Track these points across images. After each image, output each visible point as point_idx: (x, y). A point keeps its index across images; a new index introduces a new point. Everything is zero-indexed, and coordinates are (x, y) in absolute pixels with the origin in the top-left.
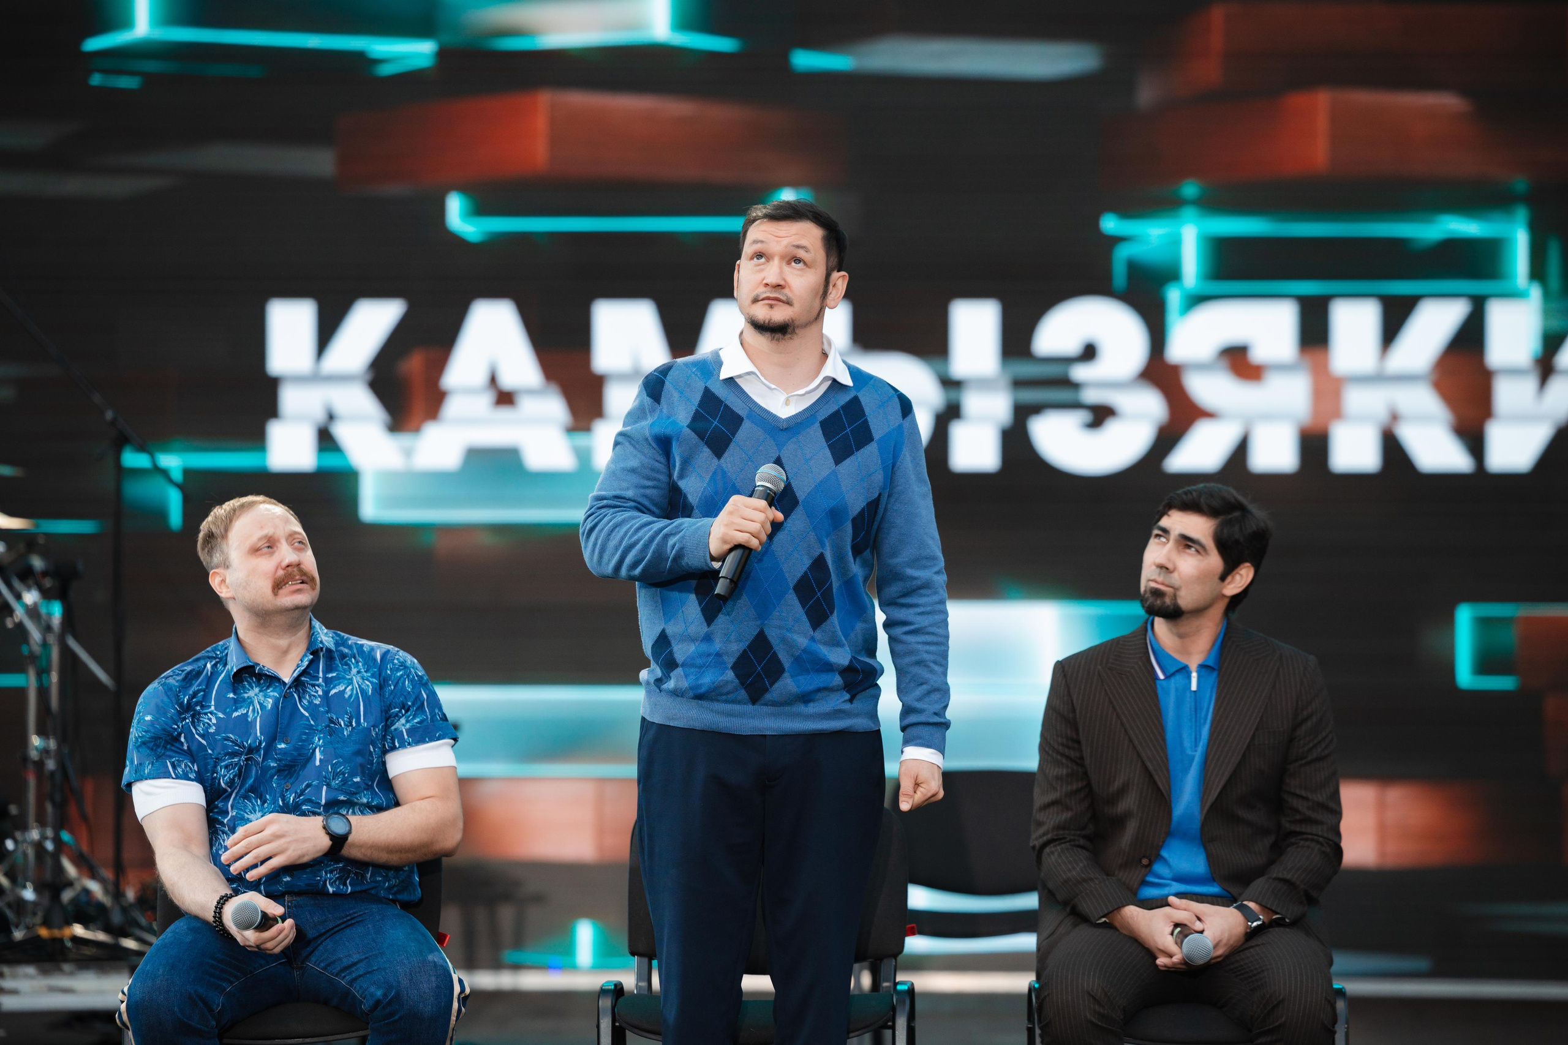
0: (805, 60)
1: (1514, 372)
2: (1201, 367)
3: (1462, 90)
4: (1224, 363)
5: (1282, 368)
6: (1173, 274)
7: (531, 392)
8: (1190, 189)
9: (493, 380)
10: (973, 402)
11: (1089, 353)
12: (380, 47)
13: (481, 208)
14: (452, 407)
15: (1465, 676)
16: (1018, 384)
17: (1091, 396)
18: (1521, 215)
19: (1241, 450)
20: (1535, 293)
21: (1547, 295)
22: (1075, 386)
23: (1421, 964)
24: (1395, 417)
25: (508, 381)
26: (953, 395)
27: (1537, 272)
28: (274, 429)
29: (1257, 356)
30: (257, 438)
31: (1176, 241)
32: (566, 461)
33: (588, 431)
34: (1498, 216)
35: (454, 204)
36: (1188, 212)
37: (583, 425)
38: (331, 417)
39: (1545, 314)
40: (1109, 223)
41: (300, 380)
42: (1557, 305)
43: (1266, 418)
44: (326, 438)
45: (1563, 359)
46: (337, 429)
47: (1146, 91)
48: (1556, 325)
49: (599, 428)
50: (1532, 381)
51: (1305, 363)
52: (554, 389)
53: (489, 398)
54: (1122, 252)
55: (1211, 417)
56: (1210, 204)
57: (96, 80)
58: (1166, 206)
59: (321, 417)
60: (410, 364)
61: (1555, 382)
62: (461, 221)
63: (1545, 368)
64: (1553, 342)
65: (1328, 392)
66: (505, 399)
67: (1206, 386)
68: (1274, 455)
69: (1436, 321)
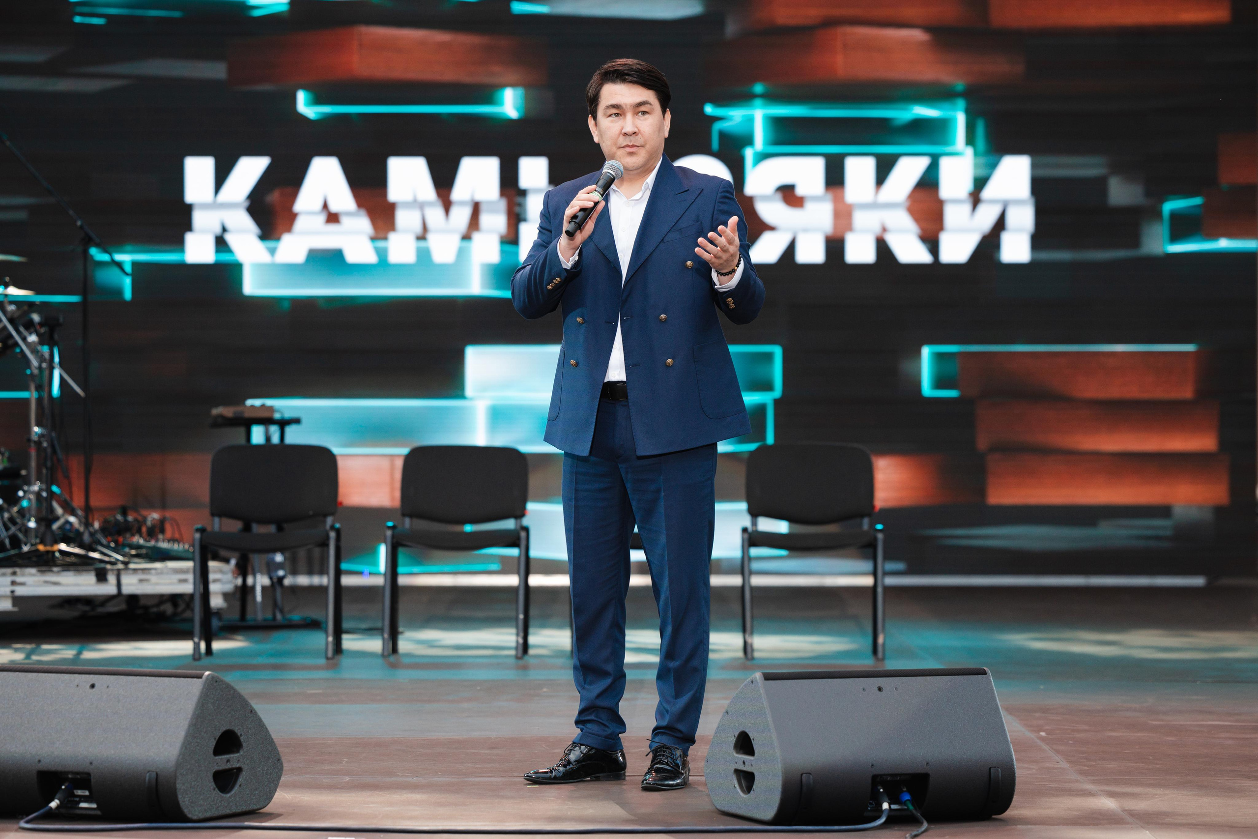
0: (519, 7)
1: (957, 201)
2: (765, 198)
4: (779, 196)
5: (816, 199)
6: (748, 140)
7: (349, 214)
8: (759, 88)
9: (325, 206)
12: (254, 1)
13: (318, 100)
14: (300, 224)
15: (927, 389)
18: (961, 103)
19: (790, 250)
20: (969, 151)
21: (976, 154)
23: (900, 567)
24: (884, 230)
25: (334, 208)
27: (970, 140)
28: (189, 238)
29: (800, 191)
30: (179, 243)
31: (750, 120)
32: (371, 258)
33: (385, 238)
34: (946, 105)
35: (302, 97)
36: (758, 102)
37: (382, 235)
38: (224, 230)
39: (976, 166)
40: (709, 109)
41: (206, 206)
42: (982, 160)
43: (806, 230)
44: (221, 243)
45: (986, 193)
46: (228, 237)
47: (731, 28)
48: (982, 172)
49: (392, 236)
50: (968, 207)
51: (830, 196)
52: (363, 212)
53: (323, 218)
54: (717, 127)
55: (772, 228)
56: (771, 97)
57: (78, 19)
58: (743, 98)
59: (218, 230)
60: (274, 197)
61: (981, 208)
62: (305, 106)
63: (975, 199)
64: (980, 183)
65: (844, 214)
66: (333, 218)
67: (770, 211)
68: (811, 253)
69: (909, 170)
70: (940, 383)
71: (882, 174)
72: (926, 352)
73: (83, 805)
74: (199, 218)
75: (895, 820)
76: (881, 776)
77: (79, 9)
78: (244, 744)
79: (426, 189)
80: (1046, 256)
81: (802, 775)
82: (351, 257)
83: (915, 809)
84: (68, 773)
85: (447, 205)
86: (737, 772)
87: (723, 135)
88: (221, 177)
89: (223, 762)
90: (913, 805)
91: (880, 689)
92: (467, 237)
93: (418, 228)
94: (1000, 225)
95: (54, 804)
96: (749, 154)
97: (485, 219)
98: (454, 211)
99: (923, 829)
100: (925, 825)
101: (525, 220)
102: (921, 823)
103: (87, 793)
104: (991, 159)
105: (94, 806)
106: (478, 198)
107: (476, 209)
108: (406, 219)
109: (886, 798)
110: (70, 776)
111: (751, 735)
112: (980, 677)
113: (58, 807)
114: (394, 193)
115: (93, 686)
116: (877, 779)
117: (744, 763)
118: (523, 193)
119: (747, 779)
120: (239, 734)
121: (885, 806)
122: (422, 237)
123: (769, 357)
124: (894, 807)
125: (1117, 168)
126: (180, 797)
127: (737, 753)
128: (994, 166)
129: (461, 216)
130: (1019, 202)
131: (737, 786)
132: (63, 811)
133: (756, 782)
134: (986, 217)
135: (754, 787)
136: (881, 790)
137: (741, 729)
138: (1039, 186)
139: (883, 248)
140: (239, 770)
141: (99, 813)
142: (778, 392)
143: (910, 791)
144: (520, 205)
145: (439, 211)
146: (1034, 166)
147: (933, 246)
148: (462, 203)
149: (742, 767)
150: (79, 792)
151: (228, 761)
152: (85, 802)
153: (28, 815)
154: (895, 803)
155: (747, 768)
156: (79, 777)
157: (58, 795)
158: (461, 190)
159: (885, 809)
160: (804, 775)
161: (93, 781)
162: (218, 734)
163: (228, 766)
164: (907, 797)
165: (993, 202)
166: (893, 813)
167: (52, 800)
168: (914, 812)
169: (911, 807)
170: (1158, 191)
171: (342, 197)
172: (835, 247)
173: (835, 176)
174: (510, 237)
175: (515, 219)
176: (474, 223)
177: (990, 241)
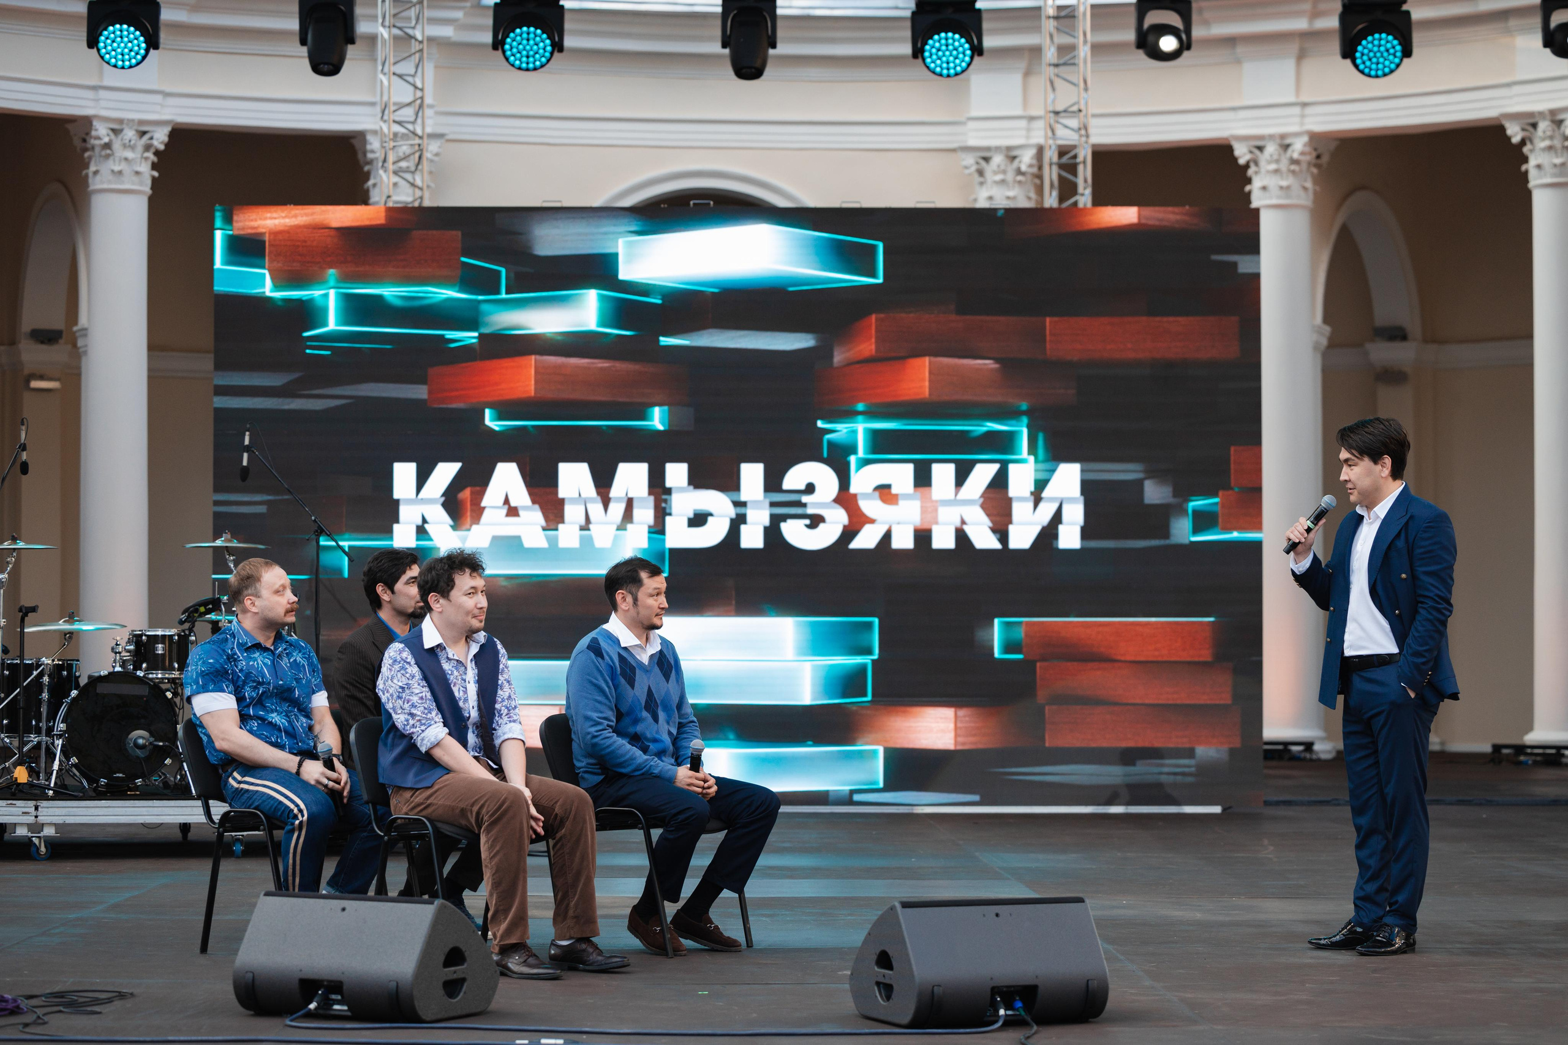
0: (665, 341)
1: (1022, 499)
2: (866, 496)
3: (996, 360)
4: (877, 494)
5: (907, 497)
6: (853, 449)
7: (526, 508)
8: (860, 407)
9: (507, 501)
10: (751, 514)
11: (810, 489)
12: (450, 334)
13: (501, 417)
14: (486, 516)
15: (997, 654)
16: (773, 504)
17: (810, 511)
18: (1025, 420)
19: (887, 537)
20: (1032, 458)
21: (1036, 461)
22: (804, 505)
23: (976, 798)
24: (963, 522)
25: (513, 504)
26: (741, 510)
27: (1032, 449)
28: (396, 527)
29: (894, 490)
30: (389, 532)
31: (854, 432)
32: (544, 544)
33: (556, 529)
34: (1013, 422)
35: (488, 412)
36: (860, 418)
37: (553, 527)
38: (424, 521)
39: (1036, 470)
40: (820, 424)
41: (409, 502)
42: (1042, 466)
43: (899, 523)
44: (421, 531)
45: (1045, 494)
46: (426, 526)
47: (839, 357)
48: (1042, 476)
49: (560, 526)
50: (1031, 505)
51: (918, 494)
52: (537, 507)
53: (504, 511)
54: (827, 437)
55: (872, 521)
56: (872, 414)
57: (308, 351)
58: (849, 414)
59: (420, 522)
60: (466, 494)
61: (1042, 505)
62: (491, 421)
63: (1037, 498)
64: (1040, 485)
65: (930, 509)
66: (513, 512)
67: (870, 506)
68: (903, 541)
69: (983, 474)
70: (1009, 648)
71: (961, 478)
72: (996, 621)
73: (336, 1007)
74: (404, 511)
75: (1010, 1023)
76: (998, 987)
77: (309, 343)
78: (468, 959)
79: (588, 489)
80: (1093, 544)
81: (933, 987)
82: (527, 544)
83: (1026, 1014)
84: (322, 981)
85: (606, 502)
86: (878, 984)
87: (830, 443)
88: (422, 479)
89: (453, 972)
90: (1024, 1011)
91: (997, 915)
92: (621, 527)
93: (583, 521)
94: (1057, 518)
95: (312, 1006)
96: (853, 459)
97: (637, 513)
98: (612, 506)
99: (1033, 1031)
100: (1035, 1027)
101: (670, 514)
102: (1033, 1027)
103: (339, 997)
104: (1048, 466)
105: (345, 1008)
106: (630, 495)
107: (630, 503)
108: (573, 514)
109: (1002, 1005)
110: (325, 983)
111: (891, 954)
112: (1079, 904)
113: (316, 1009)
114: (563, 492)
115: (344, 909)
116: (995, 990)
117: (884, 976)
118: (669, 491)
119: (887, 990)
120: (464, 950)
121: (1002, 1012)
122: (585, 528)
123: (870, 625)
124: (1009, 1013)
125: (1151, 474)
126: (416, 1003)
127: (878, 968)
128: (1053, 471)
129: (617, 509)
130: (1072, 500)
131: (878, 994)
132: (321, 1012)
133: (895, 992)
134: (1046, 512)
135: (893, 996)
136: (999, 999)
137: (882, 948)
138: (1088, 488)
139: (961, 536)
140: (463, 980)
141: (349, 1014)
142: (876, 657)
143: (1022, 1000)
144: (665, 501)
145: (600, 506)
146: (1083, 471)
147: (1003, 537)
148: (618, 500)
149: (882, 980)
150: (334, 997)
151: (455, 972)
152: (338, 1004)
153: (292, 1014)
154: (1009, 1010)
155: (887, 981)
156: (333, 984)
157: (316, 999)
158: (618, 489)
159: (1002, 1015)
160: (935, 987)
161: (345, 988)
162: (447, 950)
163: (455, 976)
164: (1019, 1004)
165: (1052, 500)
166: (1008, 1018)
167: (311, 1002)
168: (1026, 1017)
169: (1023, 1013)
170: (1184, 492)
171: (520, 496)
172: (923, 536)
173: (923, 479)
174: (658, 528)
175: (662, 513)
176: (628, 516)
177: (1049, 533)
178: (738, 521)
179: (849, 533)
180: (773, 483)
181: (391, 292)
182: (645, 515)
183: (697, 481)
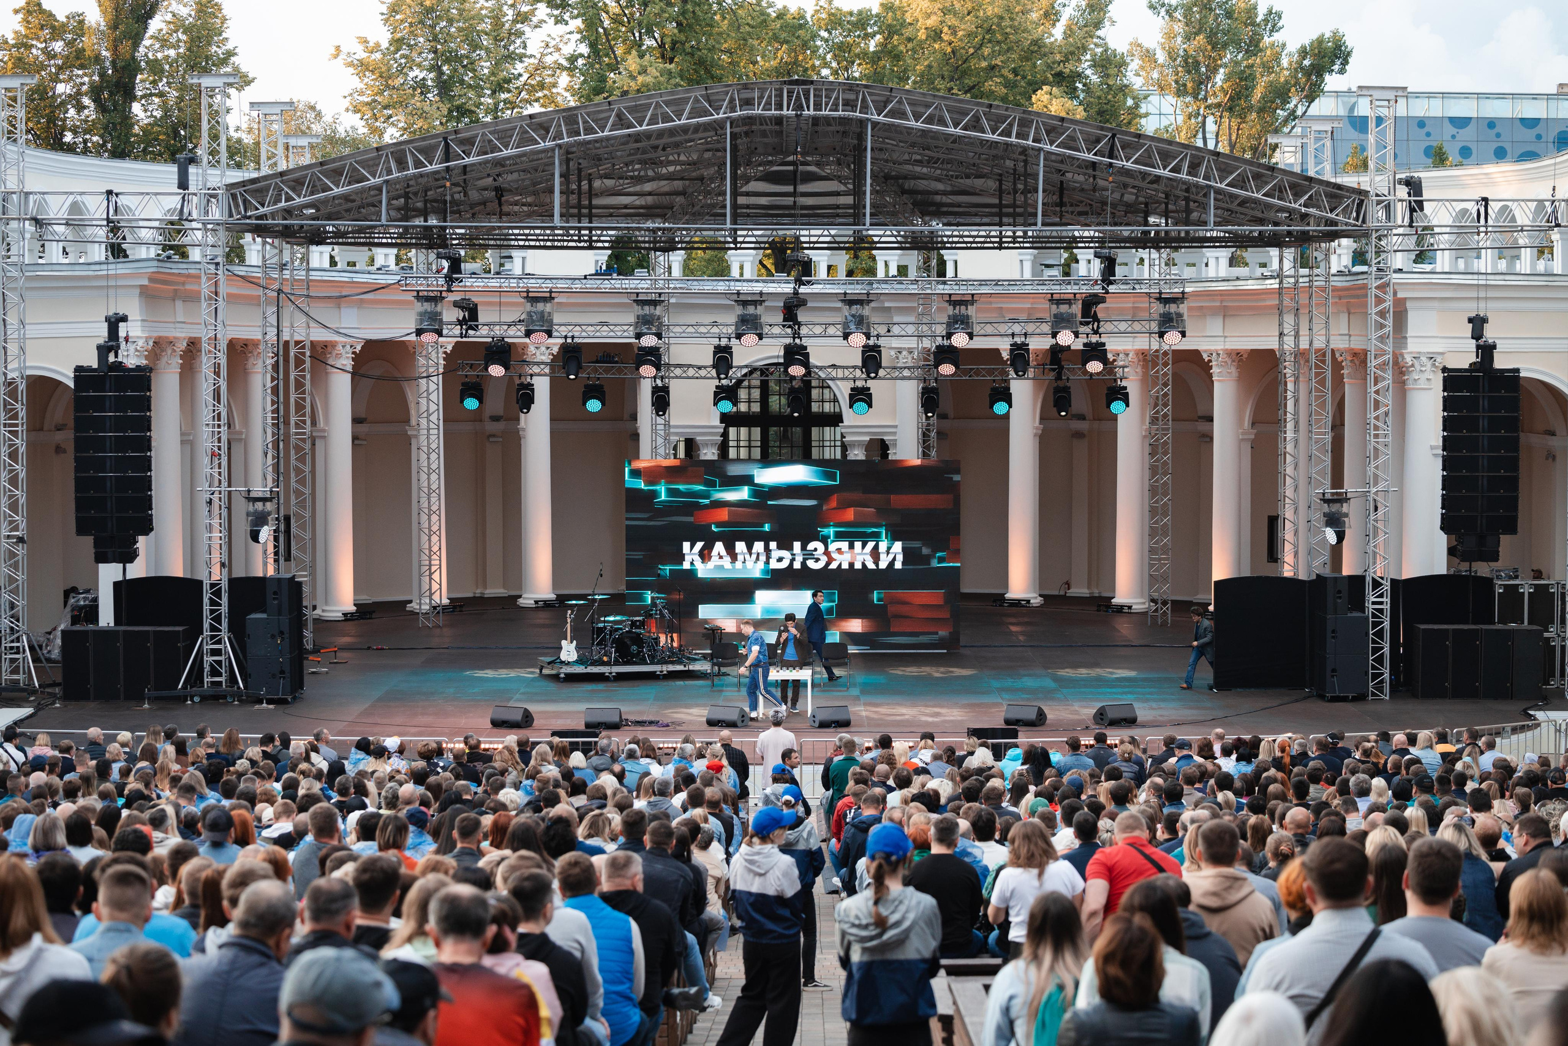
0: (769, 503)
3: (873, 508)
6: (829, 537)
8: (832, 524)
12: (700, 501)
13: (717, 527)
15: (875, 602)
18: (884, 528)
20: (886, 540)
23: (871, 648)
27: (886, 537)
31: (829, 532)
34: (880, 528)
35: (713, 526)
36: (832, 527)
40: (819, 529)
47: (825, 507)
56: (835, 526)
58: (828, 526)
62: (714, 528)
63: (888, 552)
64: (889, 548)
65: (854, 556)
66: (721, 557)
67: (835, 555)
68: (845, 566)
69: (871, 545)
70: (879, 600)
71: (863, 547)
72: (875, 591)
77: (656, 504)
79: (745, 550)
80: (906, 567)
87: (822, 535)
88: (692, 547)
94: (894, 559)
96: (829, 540)
108: (740, 558)
123: (835, 593)
125: (924, 545)
129: (754, 556)
134: (891, 557)
138: (904, 549)
139: (864, 565)
142: (838, 603)
170: (935, 551)
171: (723, 552)
172: (851, 565)
173: (851, 547)
174: (767, 562)
175: (768, 558)
176: (758, 558)
177: (892, 563)
178: (793, 560)
179: (828, 564)
180: (804, 548)
181: (681, 487)
182: (763, 558)
183: (779, 547)
